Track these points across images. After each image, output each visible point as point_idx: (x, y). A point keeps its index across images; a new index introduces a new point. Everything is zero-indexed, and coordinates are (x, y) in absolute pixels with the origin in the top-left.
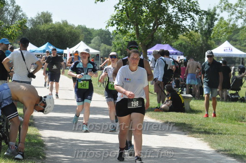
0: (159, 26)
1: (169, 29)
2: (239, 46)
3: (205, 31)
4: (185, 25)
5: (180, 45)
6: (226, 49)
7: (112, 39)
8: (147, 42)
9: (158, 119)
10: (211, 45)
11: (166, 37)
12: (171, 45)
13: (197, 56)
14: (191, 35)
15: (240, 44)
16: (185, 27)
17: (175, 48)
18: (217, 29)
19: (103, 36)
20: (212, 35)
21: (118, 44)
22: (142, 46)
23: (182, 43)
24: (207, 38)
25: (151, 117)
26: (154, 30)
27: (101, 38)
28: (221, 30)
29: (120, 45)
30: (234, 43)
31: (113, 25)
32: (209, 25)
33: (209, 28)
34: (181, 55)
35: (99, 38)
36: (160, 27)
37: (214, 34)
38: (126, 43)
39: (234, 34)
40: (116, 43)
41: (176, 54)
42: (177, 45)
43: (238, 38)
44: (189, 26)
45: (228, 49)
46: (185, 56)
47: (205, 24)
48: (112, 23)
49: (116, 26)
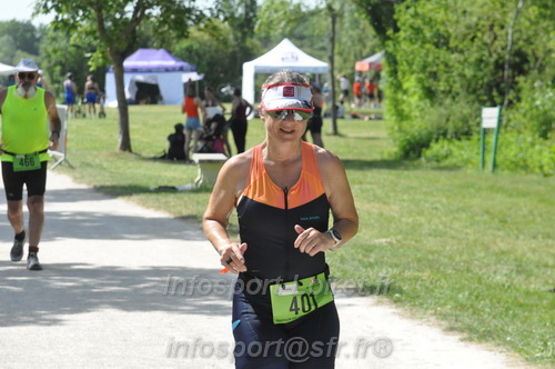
0: (147, 12)
1: (168, 17)
2: (309, 50)
3: (239, 19)
4: (201, 8)
5: (189, 50)
6: (284, 56)
7: (38, 40)
8: (123, 46)
9: (158, 208)
10: (252, 49)
11: (162, 33)
12: (170, 52)
13: (225, 72)
14: (215, 28)
15: (312, 45)
16: (201, 12)
17: (178, 57)
18: (267, 14)
19: (19, 34)
20: (256, 27)
21: (55, 51)
22: (112, 55)
23: (192, 46)
24: (244, 34)
25: (144, 205)
26: (136, 20)
27: (15, 38)
28: (275, 16)
29: (59, 53)
30: (299, 42)
31: (47, 11)
32: (247, 6)
33: (247, 14)
34: (192, 71)
35: (11, 38)
36: (150, 13)
37: (261, 25)
38: (72, 49)
39: (298, 25)
40: (50, 49)
41: (181, 69)
42: (181, 49)
43: (306, 33)
44: (210, 9)
45: (290, 56)
46: (199, 74)
47: (239, 5)
48: (45, 6)
49: (53, 13)
